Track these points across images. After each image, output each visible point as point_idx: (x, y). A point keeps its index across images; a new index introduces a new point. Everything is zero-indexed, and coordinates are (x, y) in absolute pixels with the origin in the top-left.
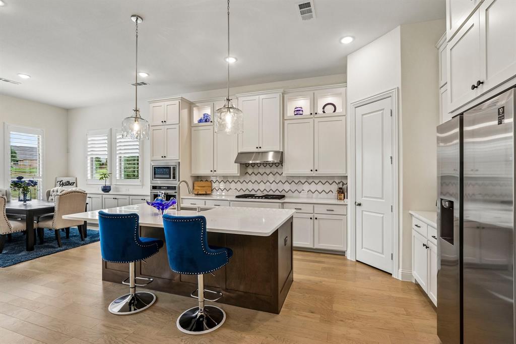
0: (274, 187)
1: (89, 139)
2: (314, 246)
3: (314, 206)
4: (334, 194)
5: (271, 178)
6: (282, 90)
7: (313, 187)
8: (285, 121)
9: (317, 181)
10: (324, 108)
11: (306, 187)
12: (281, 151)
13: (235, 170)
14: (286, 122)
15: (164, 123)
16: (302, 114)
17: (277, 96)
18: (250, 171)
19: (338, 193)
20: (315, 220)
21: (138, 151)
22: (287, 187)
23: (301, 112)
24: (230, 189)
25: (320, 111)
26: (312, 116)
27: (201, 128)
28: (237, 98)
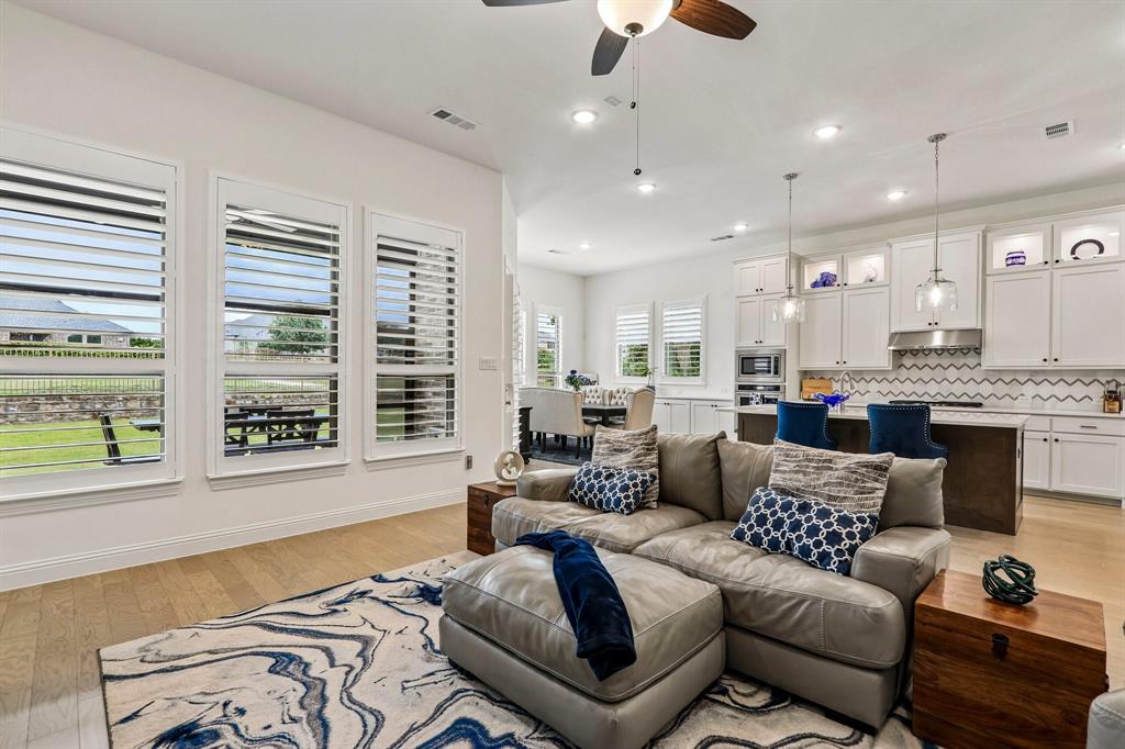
0: (958, 389)
1: (618, 318)
2: (1050, 486)
3: (1051, 420)
4: (1094, 403)
5: (952, 373)
6: (983, 227)
7: (1045, 390)
8: (988, 278)
9: (1054, 380)
10: (1073, 252)
11: (1030, 389)
12: (979, 327)
13: (883, 360)
14: (989, 280)
15: (760, 292)
16: (1023, 264)
17: (972, 237)
18: (908, 361)
19: (1106, 400)
20: (1054, 443)
21: (699, 334)
22: (986, 389)
23: (1021, 260)
24: (868, 392)
25: (1066, 255)
26: (1047, 266)
27: (818, 296)
28: (890, 245)
